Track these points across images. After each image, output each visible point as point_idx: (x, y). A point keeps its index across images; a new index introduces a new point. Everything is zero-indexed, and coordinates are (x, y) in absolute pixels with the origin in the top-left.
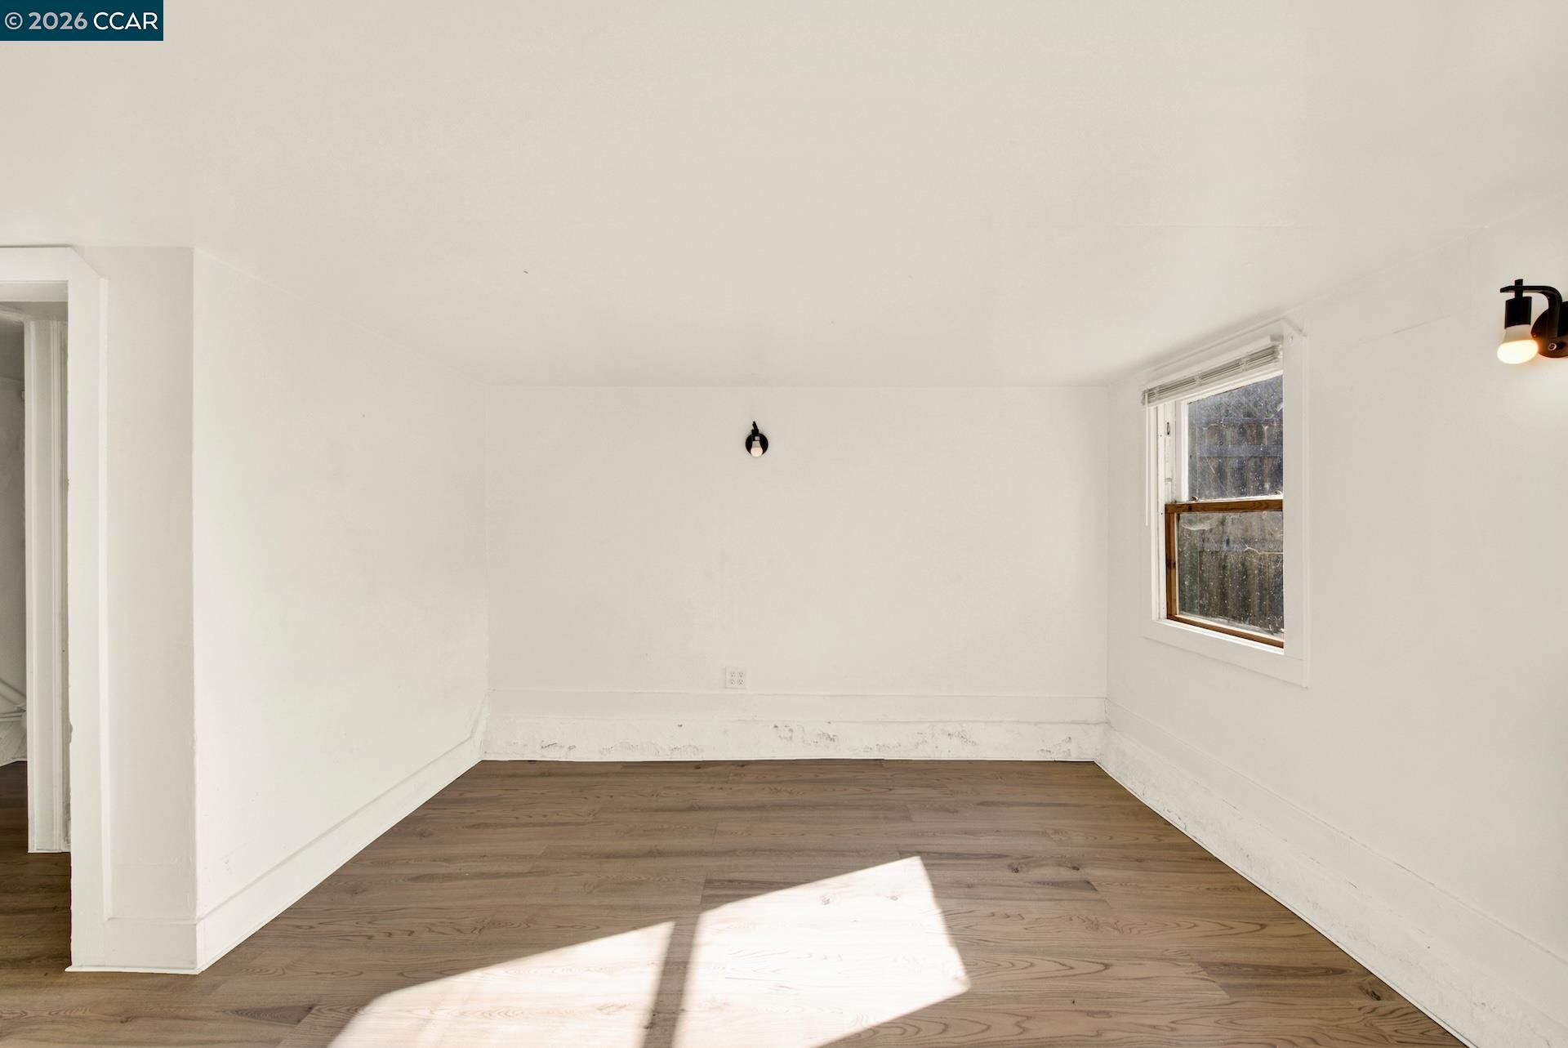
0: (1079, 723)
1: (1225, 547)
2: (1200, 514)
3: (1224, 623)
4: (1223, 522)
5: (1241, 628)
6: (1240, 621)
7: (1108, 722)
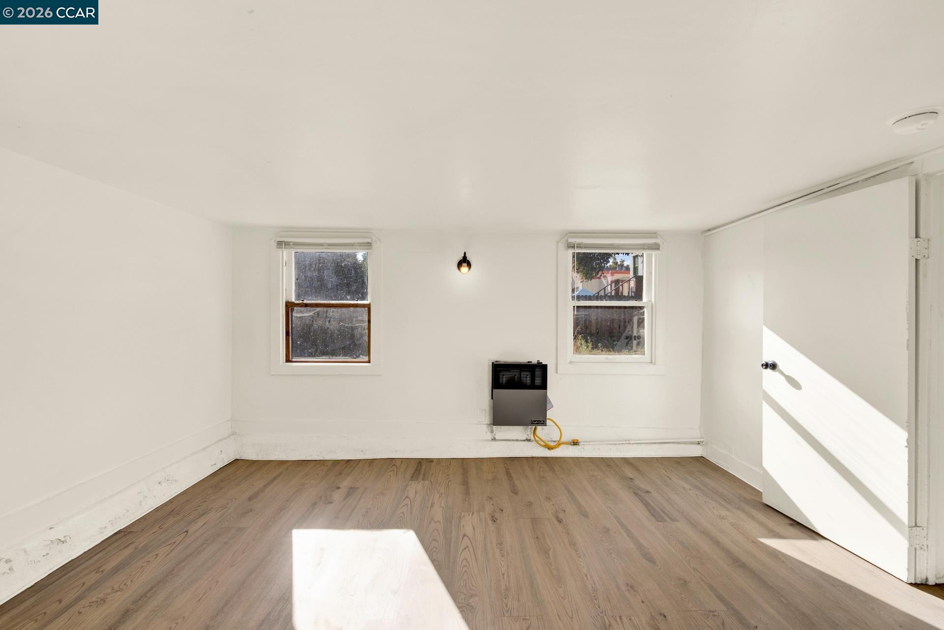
0: (221, 440)
1: (327, 323)
2: (309, 308)
3: (326, 359)
4: (327, 312)
5: (338, 359)
6: (336, 356)
7: (234, 433)
